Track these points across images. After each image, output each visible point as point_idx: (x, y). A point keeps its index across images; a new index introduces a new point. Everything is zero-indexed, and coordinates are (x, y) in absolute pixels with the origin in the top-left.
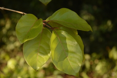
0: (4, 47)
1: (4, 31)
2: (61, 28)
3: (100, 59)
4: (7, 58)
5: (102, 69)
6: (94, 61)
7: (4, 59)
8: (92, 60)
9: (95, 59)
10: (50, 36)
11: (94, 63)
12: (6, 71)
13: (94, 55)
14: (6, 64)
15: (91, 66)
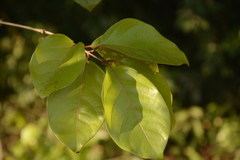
0: (13, 99)
1: (11, 62)
2: (123, 61)
3: (226, 116)
4: (20, 122)
5: (231, 137)
6: (212, 121)
7: (14, 124)
8: (207, 119)
9: (214, 116)
10: (102, 78)
11: (213, 125)
12: (18, 151)
13: (212, 108)
14: (19, 136)
15: (206, 131)
